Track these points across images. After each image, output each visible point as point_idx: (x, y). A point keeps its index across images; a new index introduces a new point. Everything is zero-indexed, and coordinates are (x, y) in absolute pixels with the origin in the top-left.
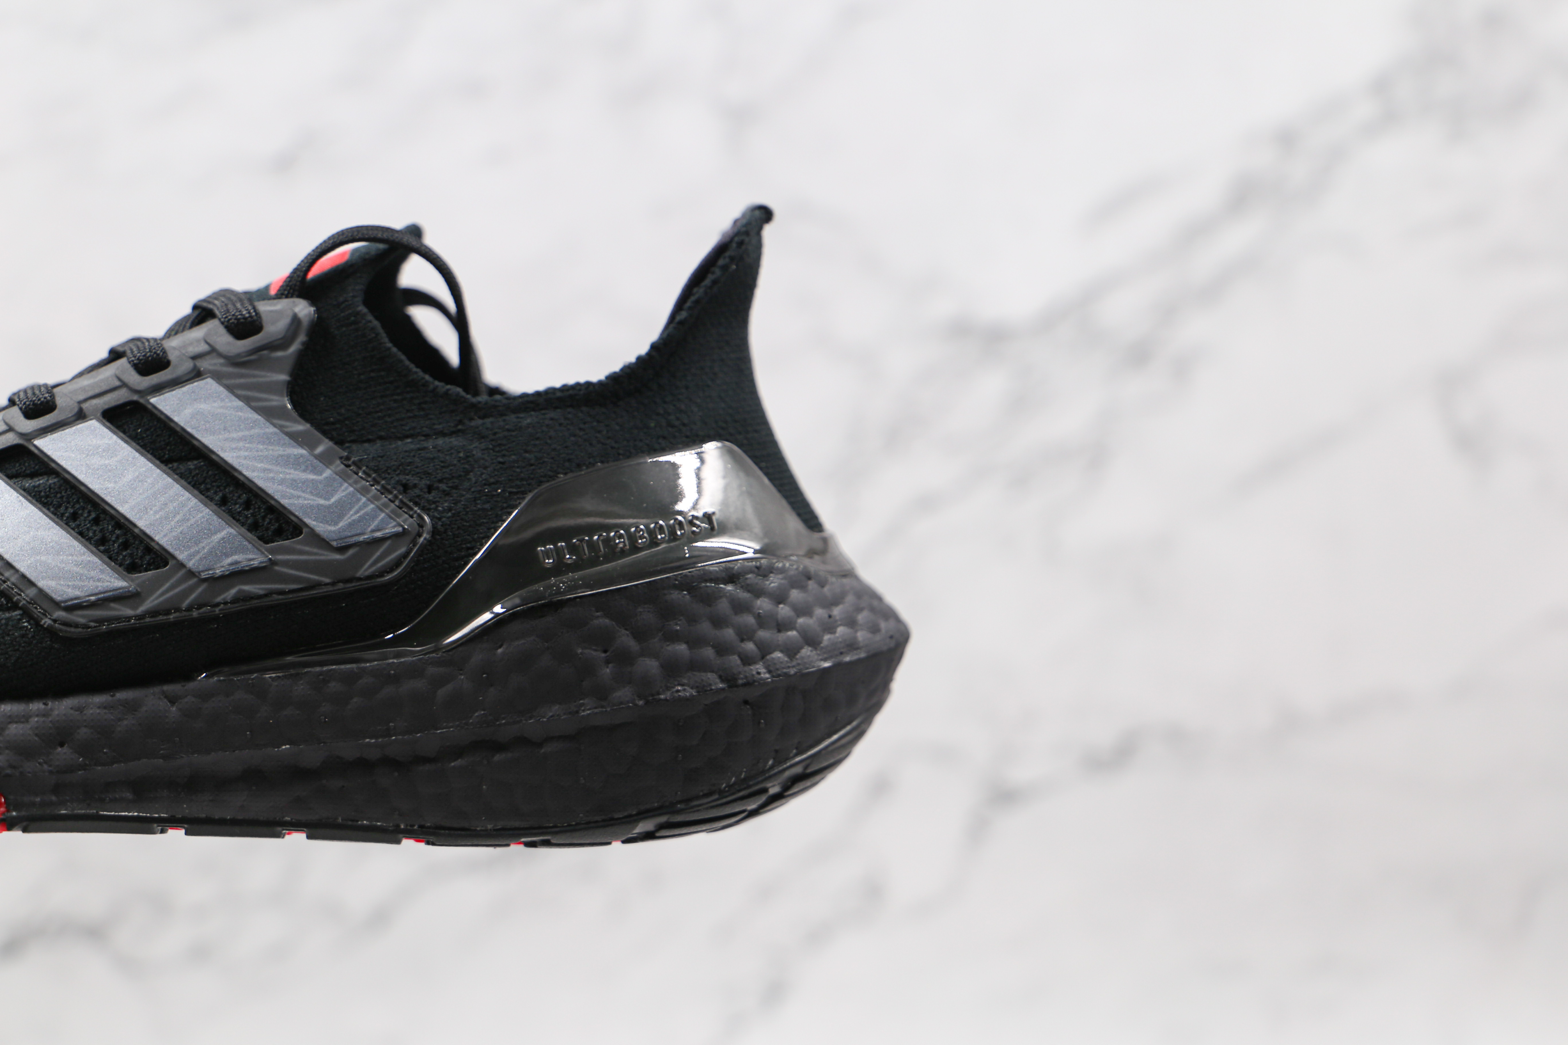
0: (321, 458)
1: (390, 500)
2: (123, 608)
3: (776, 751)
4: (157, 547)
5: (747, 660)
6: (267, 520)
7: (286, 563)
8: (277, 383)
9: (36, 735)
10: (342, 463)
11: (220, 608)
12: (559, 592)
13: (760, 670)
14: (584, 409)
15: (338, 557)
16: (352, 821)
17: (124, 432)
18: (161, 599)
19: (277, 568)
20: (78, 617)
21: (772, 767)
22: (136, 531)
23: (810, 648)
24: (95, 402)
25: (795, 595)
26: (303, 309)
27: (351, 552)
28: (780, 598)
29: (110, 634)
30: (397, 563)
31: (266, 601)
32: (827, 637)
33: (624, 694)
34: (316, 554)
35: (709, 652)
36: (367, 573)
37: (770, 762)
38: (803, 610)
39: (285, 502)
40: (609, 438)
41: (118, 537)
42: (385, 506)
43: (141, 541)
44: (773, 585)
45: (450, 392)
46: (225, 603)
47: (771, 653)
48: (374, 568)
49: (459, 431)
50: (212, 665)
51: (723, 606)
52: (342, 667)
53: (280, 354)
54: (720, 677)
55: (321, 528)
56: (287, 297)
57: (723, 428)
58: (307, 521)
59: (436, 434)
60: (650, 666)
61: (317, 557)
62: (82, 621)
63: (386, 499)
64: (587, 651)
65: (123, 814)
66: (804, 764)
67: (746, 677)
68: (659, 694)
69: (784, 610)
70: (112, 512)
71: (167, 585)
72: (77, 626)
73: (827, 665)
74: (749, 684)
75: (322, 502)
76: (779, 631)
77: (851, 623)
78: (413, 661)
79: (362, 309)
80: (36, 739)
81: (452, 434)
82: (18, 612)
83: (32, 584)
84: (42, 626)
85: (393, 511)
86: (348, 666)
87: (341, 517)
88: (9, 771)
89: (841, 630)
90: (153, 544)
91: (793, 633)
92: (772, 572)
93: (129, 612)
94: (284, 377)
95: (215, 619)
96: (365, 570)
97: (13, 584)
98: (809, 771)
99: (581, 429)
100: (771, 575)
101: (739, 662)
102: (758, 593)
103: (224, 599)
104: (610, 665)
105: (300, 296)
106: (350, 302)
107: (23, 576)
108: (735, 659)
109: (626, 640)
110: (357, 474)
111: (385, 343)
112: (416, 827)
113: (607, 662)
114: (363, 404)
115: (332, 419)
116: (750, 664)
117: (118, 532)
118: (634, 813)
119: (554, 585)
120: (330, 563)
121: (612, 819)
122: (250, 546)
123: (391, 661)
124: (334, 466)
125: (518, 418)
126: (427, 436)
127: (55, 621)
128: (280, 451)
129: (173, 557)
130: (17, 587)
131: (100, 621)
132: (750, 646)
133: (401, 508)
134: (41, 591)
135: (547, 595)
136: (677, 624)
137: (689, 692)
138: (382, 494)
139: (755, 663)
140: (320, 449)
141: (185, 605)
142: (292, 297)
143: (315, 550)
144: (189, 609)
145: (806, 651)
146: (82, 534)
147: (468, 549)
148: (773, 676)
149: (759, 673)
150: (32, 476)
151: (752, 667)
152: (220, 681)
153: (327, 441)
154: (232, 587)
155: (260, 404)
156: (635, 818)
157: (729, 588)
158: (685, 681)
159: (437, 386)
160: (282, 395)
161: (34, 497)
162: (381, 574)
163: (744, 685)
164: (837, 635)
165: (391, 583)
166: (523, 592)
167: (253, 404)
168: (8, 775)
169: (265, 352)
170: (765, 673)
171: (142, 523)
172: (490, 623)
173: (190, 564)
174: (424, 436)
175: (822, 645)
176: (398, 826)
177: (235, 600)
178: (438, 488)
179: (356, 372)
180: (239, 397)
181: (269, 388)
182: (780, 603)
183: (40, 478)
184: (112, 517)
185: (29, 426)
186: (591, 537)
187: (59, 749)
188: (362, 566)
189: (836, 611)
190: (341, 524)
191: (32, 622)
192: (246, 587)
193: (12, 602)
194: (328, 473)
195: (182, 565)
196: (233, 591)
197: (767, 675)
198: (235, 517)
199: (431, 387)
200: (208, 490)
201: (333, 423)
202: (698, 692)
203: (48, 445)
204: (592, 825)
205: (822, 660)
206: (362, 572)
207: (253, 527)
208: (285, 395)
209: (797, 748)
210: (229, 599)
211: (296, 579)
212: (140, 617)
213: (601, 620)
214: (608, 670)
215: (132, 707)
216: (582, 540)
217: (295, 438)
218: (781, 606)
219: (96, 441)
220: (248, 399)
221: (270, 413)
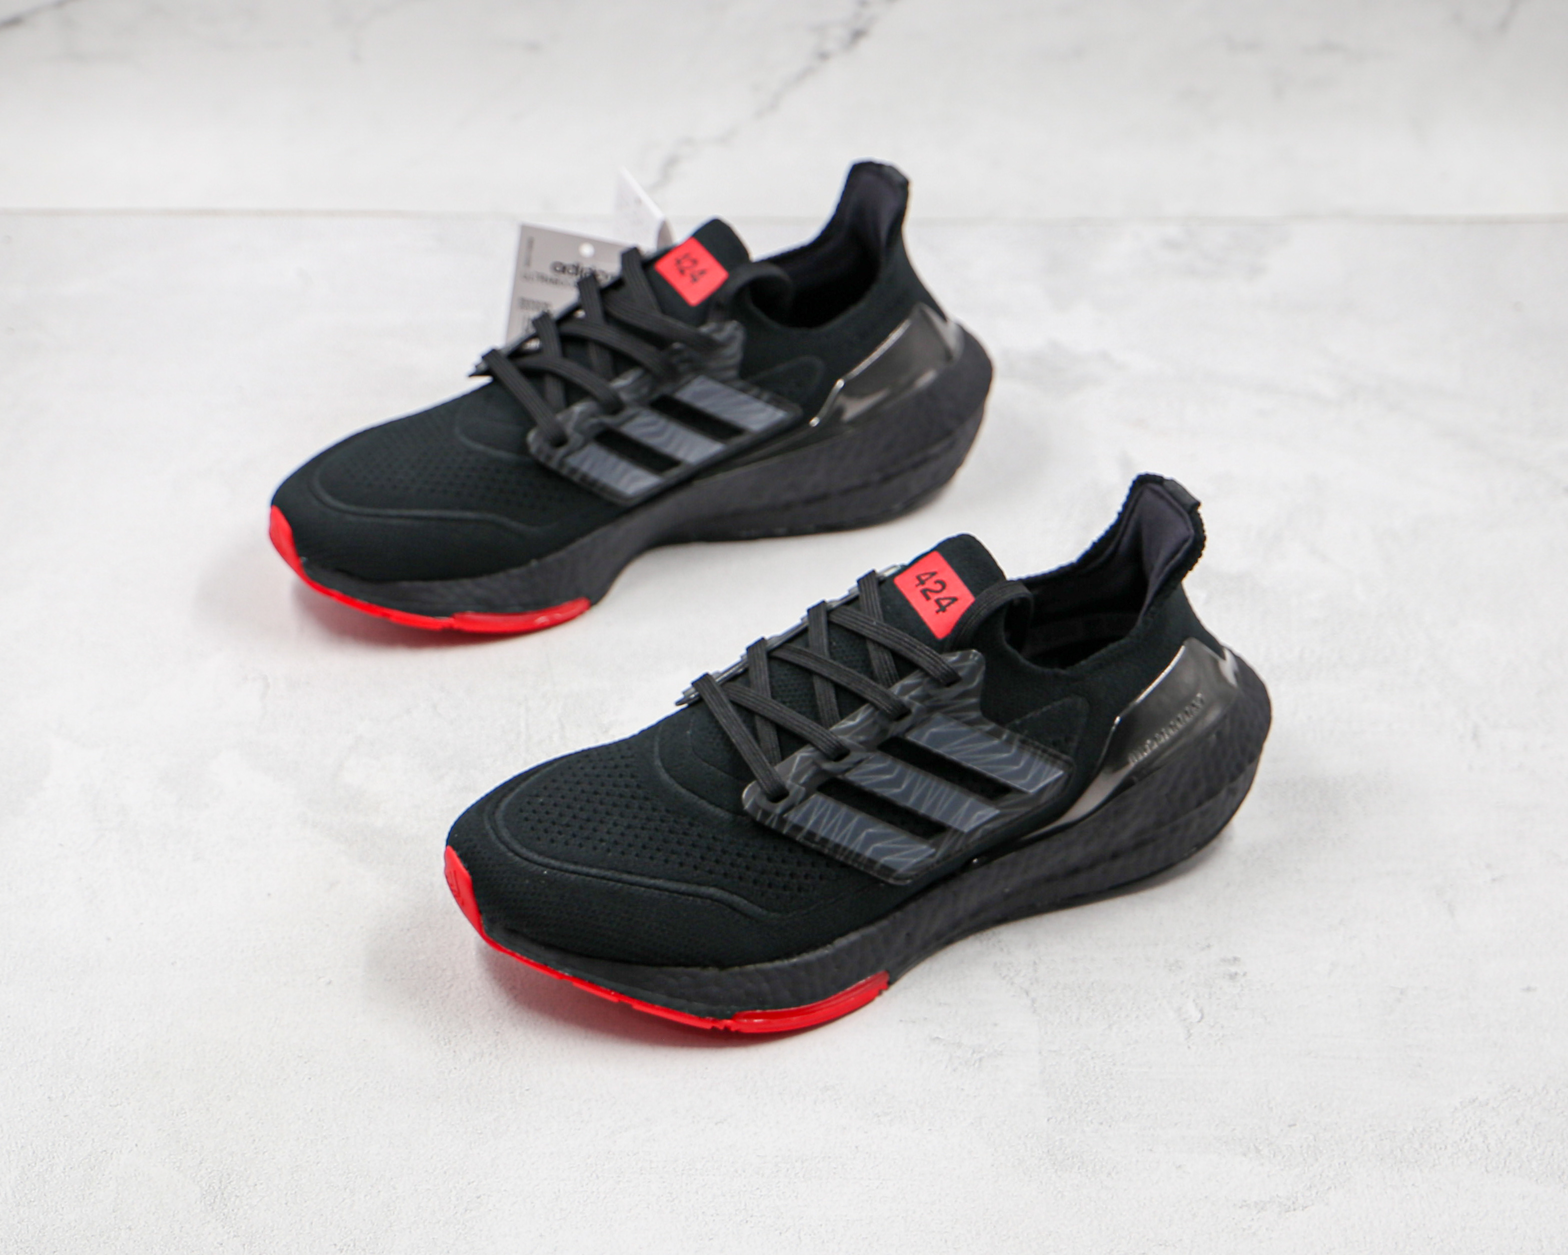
0: (1007, 741)
2: (929, 860)
4: (934, 821)
6: (987, 788)
7: (1009, 808)
8: (974, 703)
10: (1018, 740)
11: (976, 843)
15: (1033, 798)
17: (892, 755)
18: (945, 849)
19: (1003, 812)
22: (921, 815)
26: (974, 655)
30: (1062, 789)
34: (1018, 798)
36: (1047, 799)
39: (993, 774)
41: (911, 819)
42: (1049, 760)
43: (925, 820)
46: (978, 840)
48: (1050, 795)
53: (971, 686)
55: (1018, 784)
56: (961, 648)
58: (1009, 782)
59: (1055, 701)
63: (1046, 753)
71: (946, 841)
72: (907, 877)
75: (1015, 769)
83: (874, 862)
84: (889, 882)
85: (1054, 762)
87: (1028, 774)
90: (931, 818)
93: (932, 861)
94: (976, 699)
97: (866, 864)
103: (976, 838)
107: (870, 858)
110: (1027, 744)
114: (1014, 697)
115: (1004, 718)
117: (910, 816)
120: (1027, 800)
122: (986, 806)
124: (1015, 744)
126: (1051, 704)
127: (896, 878)
128: (985, 744)
129: (945, 824)
130: (869, 865)
133: (1058, 759)
134: (881, 863)
138: (1044, 751)
140: (1004, 737)
141: (955, 850)
142: (965, 648)
143: (1020, 796)
153: (1007, 730)
155: (967, 719)
162: (1054, 798)
167: (963, 720)
171: (923, 810)
173: (955, 826)
177: (982, 837)
178: (1069, 738)
180: (954, 718)
181: (970, 708)
188: (1043, 796)
190: (1029, 779)
192: (987, 827)
194: (1014, 749)
195: (951, 827)
201: (1006, 720)
206: (1044, 800)
208: (979, 710)
210: (979, 837)
211: (1013, 814)
212: (938, 862)
217: (991, 734)
219: (881, 765)
220: (957, 718)
221: (970, 723)
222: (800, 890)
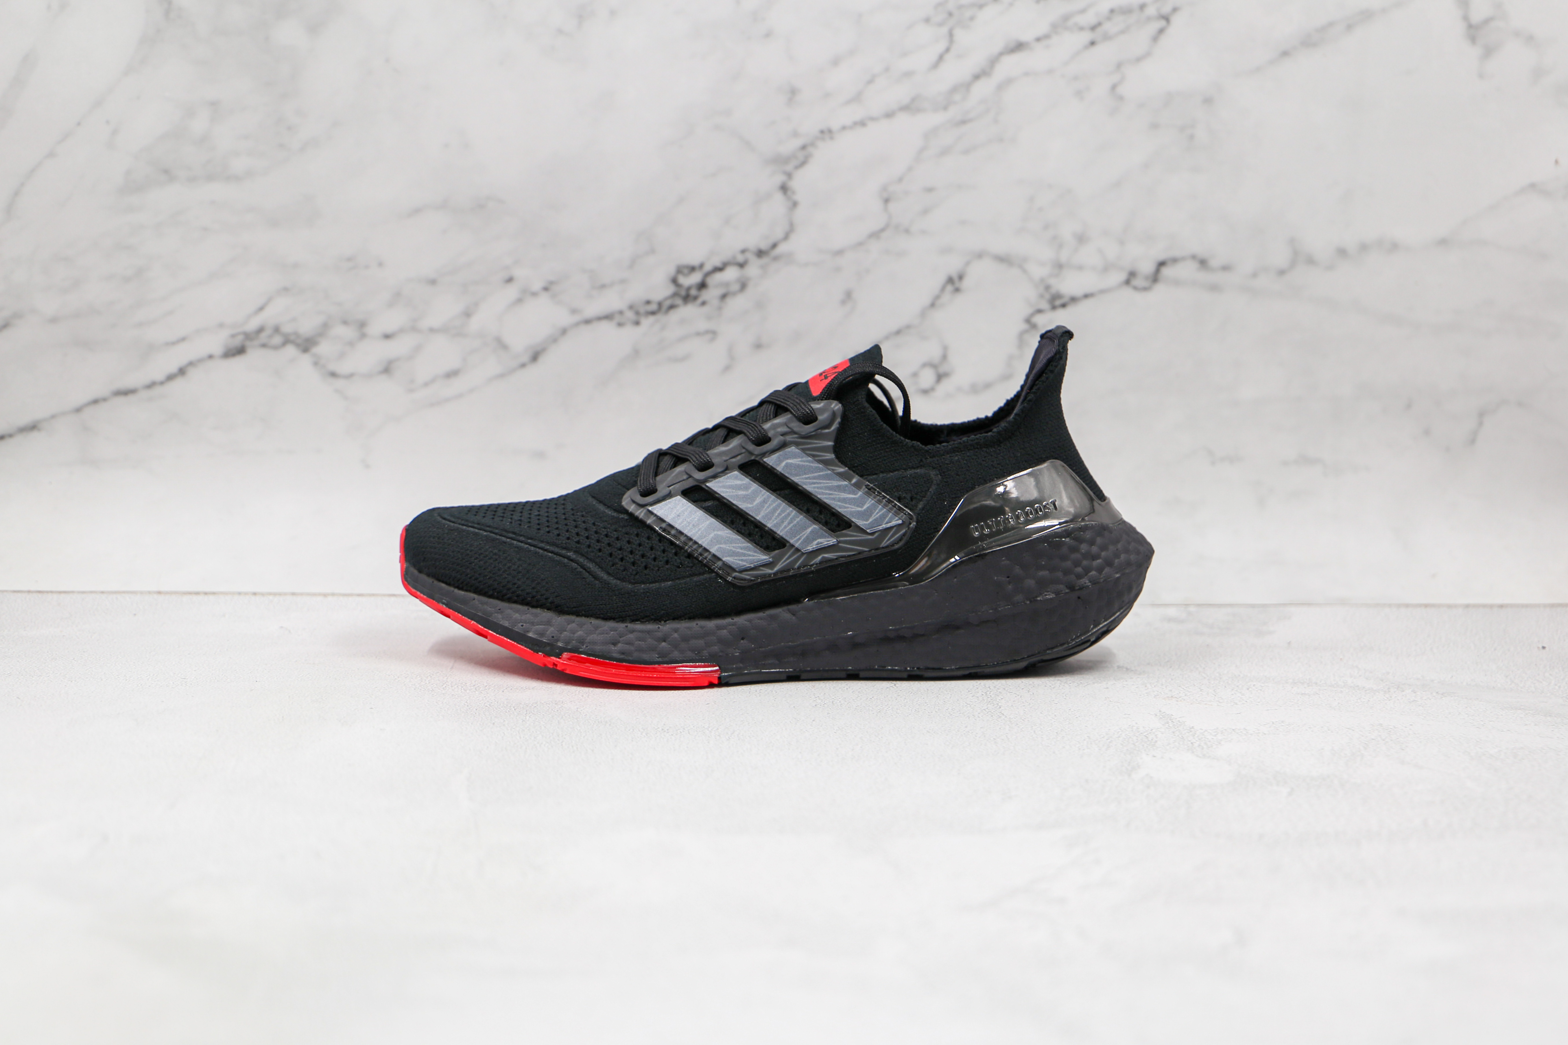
0: (856, 485)
1: (893, 506)
2: (767, 570)
3: (1094, 621)
4: (778, 537)
5: (1079, 577)
6: (832, 520)
7: (845, 542)
8: (829, 446)
9: (731, 635)
10: (866, 488)
11: (814, 566)
12: (984, 549)
13: (1085, 581)
14: (985, 449)
15: (870, 537)
16: (883, 667)
17: (750, 476)
18: (784, 564)
19: (840, 544)
20: (744, 576)
21: (1093, 629)
22: (767, 529)
23: (1109, 568)
24: (734, 460)
25: (1099, 540)
26: (836, 406)
27: (877, 534)
28: (1092, 543)
29: (762, 583)
30: (900, 539)
31: (836, 563)
32: (1116, 561)
33: (1019, 598)
34: (860, 536)
35: (1060, 574)
36: (886, 545)
37: (1092, 627)
38: (1104, 548)
39: (839, 510)
40: (998, 464)
41: (757, 532)
42: (891, 509)
43: (770, 534)
44: (1088, 536)
45: (914, 445)
46: (816, 564)
47: (1090, 572)
48: (889, 542)
49: (921, 465)
50: (812, 595)
51: (1064, 550)
52: (876, 592)
53: (827, 431)
54: (1066, 586)
55: (861, 523)
56: (826, 399)
57: (1053, 452)
58: (853, 520)
59: (909, 468)
60: (1030, 583)
61: (860, 538)
62: (748, 577)
63: (891, 506)
64: (999, 578)
65: (772, 670)
66: (1108, 626)
67: (1079, 586)
68: (1037, 597)
69: (1094, 549)
70: (752, 519)
71: (786, 557)
72: (745, 580)
73: (1117, 575)
74: (1081, 588)
75: (860, 509)
76: (1093, 560)
77: (1127, 551)
78: (911, 587)
79: (867, 405)
80: (731, 637)
81: (917, 467)
82: (713, 574)
83: (719, 559)
84: (728, 581)
85: (895, 512)
86: (879, 591)
87: (870, 516)
88: (721, 654)
89: (1123, 556)
90: (776, 535)
91: (1099, 561)
92: (1087, 530)
93: (770, 571)
94: (831, 443)
95: (812, 572)
96: (884, 544)
97: (710, 560)
98: (1110, 629)
99: (983, 460)
100: (1087, 531)
101: (1075, 578)
102: (1080, 540)
103: (815, 562)
104: (1011, 584)
105: (834, 399)
106: (860, 401)
107: (714, 556)
108: (1073, 577)
109: (1017, 570)
110: (875, 493)
111: (879, 422)
112: (915, 669)
113: (1009, 583)
114: (871, 455)
115: (856, 465)
116: (1080, 579)
117: (757, 530)
118: (1026, 656)
119: (980, 546)
120: (867, 540)
121: (1015, 660)
122: (827, 535)
123: (900, 588)
124: (862, 489)
125: (950, 456)
126: (905, 469)
127: (734, 578)
128: (835, 483)
129: (788, 542)
130: (712, 561)
131: (757, 577)
132: (1079, 570)
133: (899, 510)
134: (724, 562)
135: (978, 550)
136: (1043, 561)
137: (1052, 596)
138: (889, 503)
139: (1083, 578)
140: (854, 481)
141: (796, 566)
142: (829, 399)
143: (860, 535)
144: (799, 568)
145: (1107, 570)
146: (739, 532)
147: (934, 529)
148: (1092, 584)
149: (1085, 583)
150: (705, 501)
151: (1081, 580)
152: (815, 602)
153: (857, 476)
154: (819, 555)
155: (820, 458)
156: (1027, 659)
157: (1068, 540)
158: (1049, 590)
159: (907, 442)
160: (831, 453)
161: (709, 512)
162: (893, 545)
163: (1079, 589)
164: (1121, 559)
165: (898, 549)
166: (966, 551)
167: (817, 458)
168: (720, 656)
169: (819, 430)
170: (1088, 583)
171: (770, 525)
172: (950, 566)
173: (797, 545)
174: (904, 469)
175: (1115, 565)
176: (906, 668)
177: (821, 562)
178: (916, 498)
179: (865, 438)
180: (809, 455)
181: (824, 449)
182: (1092, 545)
183: (710, 502)
184: (752, 522)
185: (699, 476)
186: (996, 519)
187: (742, 641)
188: (883, 541)
189: (1119, 546)
190: (871, 520)
191: (722, 579)
192: (826, 555)
193: (711, 569)
194: (860, 493)
195: (792, 546)
196: (820, 558)
197: (1089, 584)
198: (816, 520)
199: (905, 443)
200: (798, 505)
201: (857, 466)
202: (1056, 595)
203: (713, 485)
204: (1005, 664)
205: (1115, 573)
206: (883, 544)
207: (826, 524)
208: (832, 452)
209: (1104, 618)
210: (818, 562)
211: (852, 550)
212: (775, 574)
213: (1005, 562)
214: (1010, 587)
215: (773, 618)
216: (992, 521)
217: (842, 476)
218: (1093, 547)
219: (739, 482)
220: (813, 456)
221: (826, 463)
222: (646, 567)
